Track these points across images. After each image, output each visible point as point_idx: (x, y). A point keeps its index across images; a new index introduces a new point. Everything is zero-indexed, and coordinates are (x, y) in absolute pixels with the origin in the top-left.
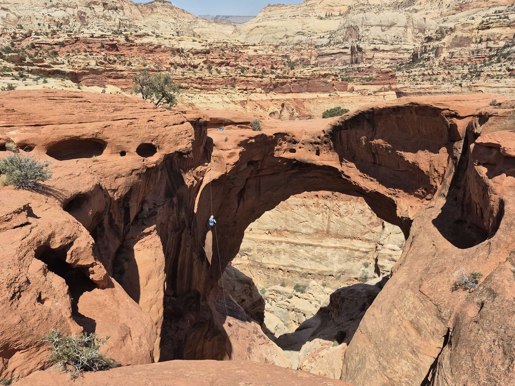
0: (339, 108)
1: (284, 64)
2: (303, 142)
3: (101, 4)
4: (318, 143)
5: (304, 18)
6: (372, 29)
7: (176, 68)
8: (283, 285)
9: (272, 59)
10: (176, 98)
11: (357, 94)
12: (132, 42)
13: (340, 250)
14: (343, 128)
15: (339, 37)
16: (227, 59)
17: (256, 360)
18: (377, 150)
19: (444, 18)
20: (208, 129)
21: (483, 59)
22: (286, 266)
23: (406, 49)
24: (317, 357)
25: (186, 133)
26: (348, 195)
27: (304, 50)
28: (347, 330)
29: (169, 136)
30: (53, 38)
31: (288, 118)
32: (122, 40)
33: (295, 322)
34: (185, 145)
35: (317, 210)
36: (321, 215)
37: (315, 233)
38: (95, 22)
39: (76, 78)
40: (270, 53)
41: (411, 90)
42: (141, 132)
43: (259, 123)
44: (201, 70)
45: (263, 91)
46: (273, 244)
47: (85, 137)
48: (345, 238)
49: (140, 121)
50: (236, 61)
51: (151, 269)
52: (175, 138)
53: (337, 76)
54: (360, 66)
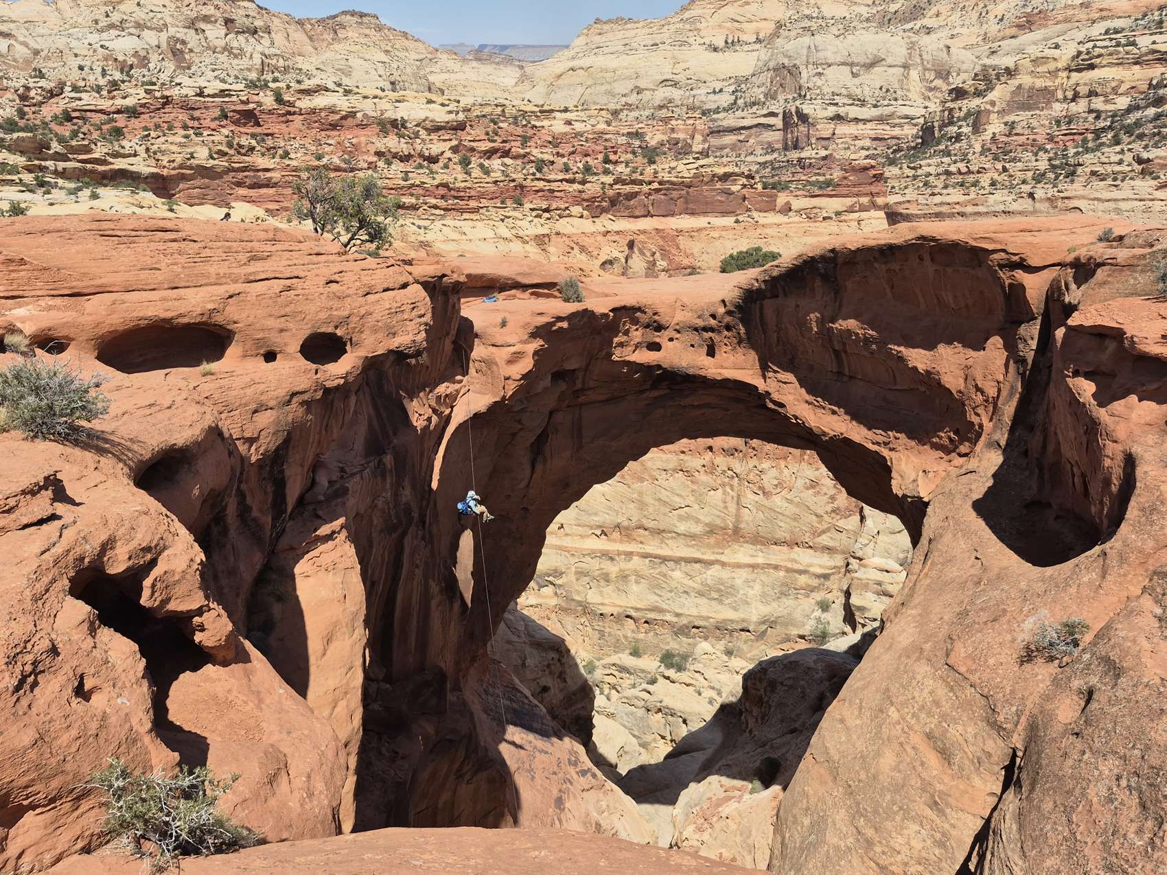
0: (758, 249)
1: (634, 153)
2: (678, 327)
3: (221, 21)
4: (712, 330)
5: (677, 48)
6: (829, 72)
7: (389, 163)
8: (635, 653)
9: (606, 140)
10: (390, 230)
11: (797, 219)
12: (291, 104)
13: (764, 573)
14: (768, 295)
15: (755, 89)
16: (504, 142)
17: (574, 826)
18: (844, 344)
19: (992, 46)
20: (462, 300)
21: (1081, 137)
22: (642, 609)
23: (907, 117)
24: (715, 819)
25: (413, 308)
26: (780, 447)
27: (677, 120)
28: (783, 755)
29: (375, 315)
30: (113, 98)
31: (643, 272)
32: (268, 100)
33: (663, 738)
34: (410, 335)
35: (710, 480)
36: (720, 491)
37: (708, 532)
38: (208, 61)
39: (165, 188)
40: (602, 126)
41: (920, 207)
42: (311, 308)
43: (577, 286)
44: (446, 167)
45: (585, 213)
46: (612, 559)
47: (185, 320)
48: (776, 544)
49: (308, 282)
50: (524, 145)
51: (334, 619)
52: (389, 320)
53: (753, 178)
54: (803, 155)
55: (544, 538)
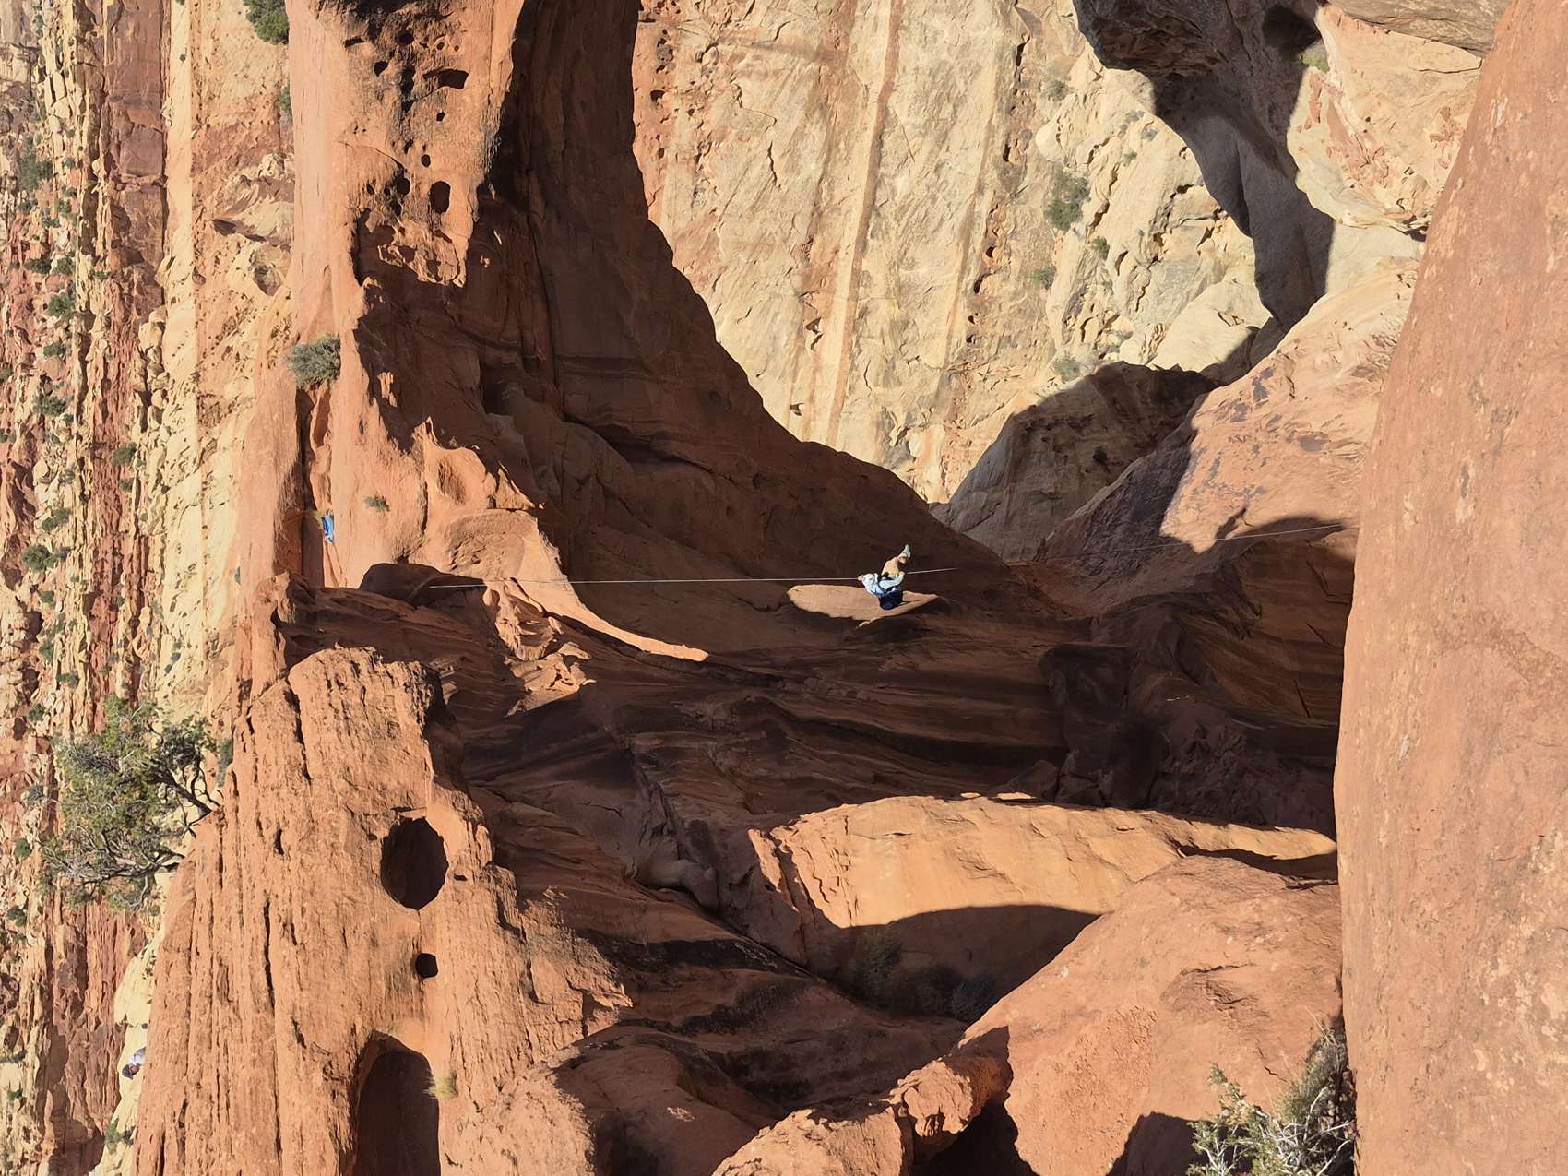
1: (27, 207)
2: (400, 145)
4: (408, 73)
7: (41, 711)
8: (1046, 278)
10: (175, 721)
20: (328, 583)
22: (965, 257)
24: (1368, 145)
25: (340, 684)
29: (350, 762)
31: (283, 207)
33: (1208, 234)
34: (394, 693)
35: (722, 100)
36: (742, 82)
37: (823, 115)
39: (82, 1148)
42: (329, 883)
43: (306, 348)
44: (49, 597)
45: (154, 317)
46: (864, 313)
47: (344, 1126)
49: (278, 889)
51: (939, 856)
52: (362, 734)
55: (814, 444)
